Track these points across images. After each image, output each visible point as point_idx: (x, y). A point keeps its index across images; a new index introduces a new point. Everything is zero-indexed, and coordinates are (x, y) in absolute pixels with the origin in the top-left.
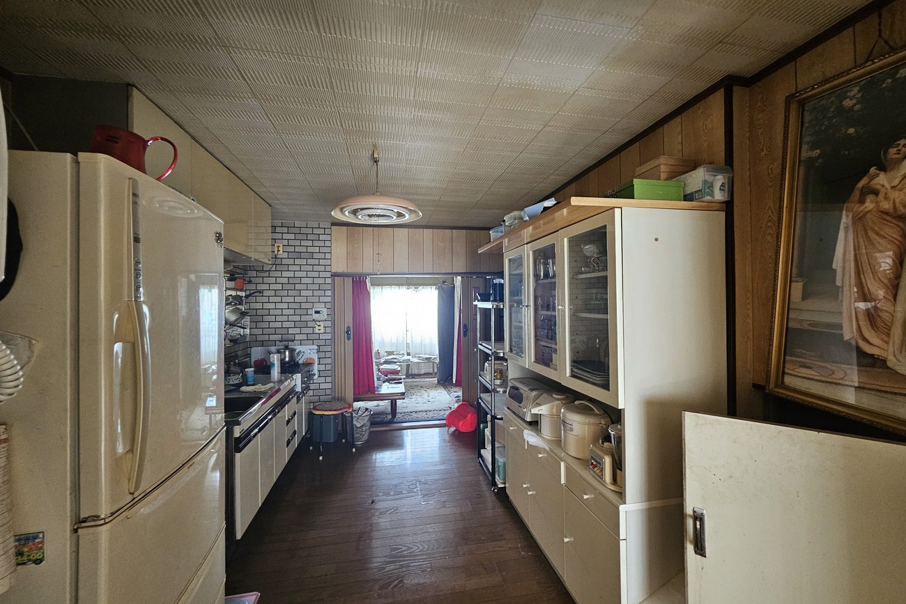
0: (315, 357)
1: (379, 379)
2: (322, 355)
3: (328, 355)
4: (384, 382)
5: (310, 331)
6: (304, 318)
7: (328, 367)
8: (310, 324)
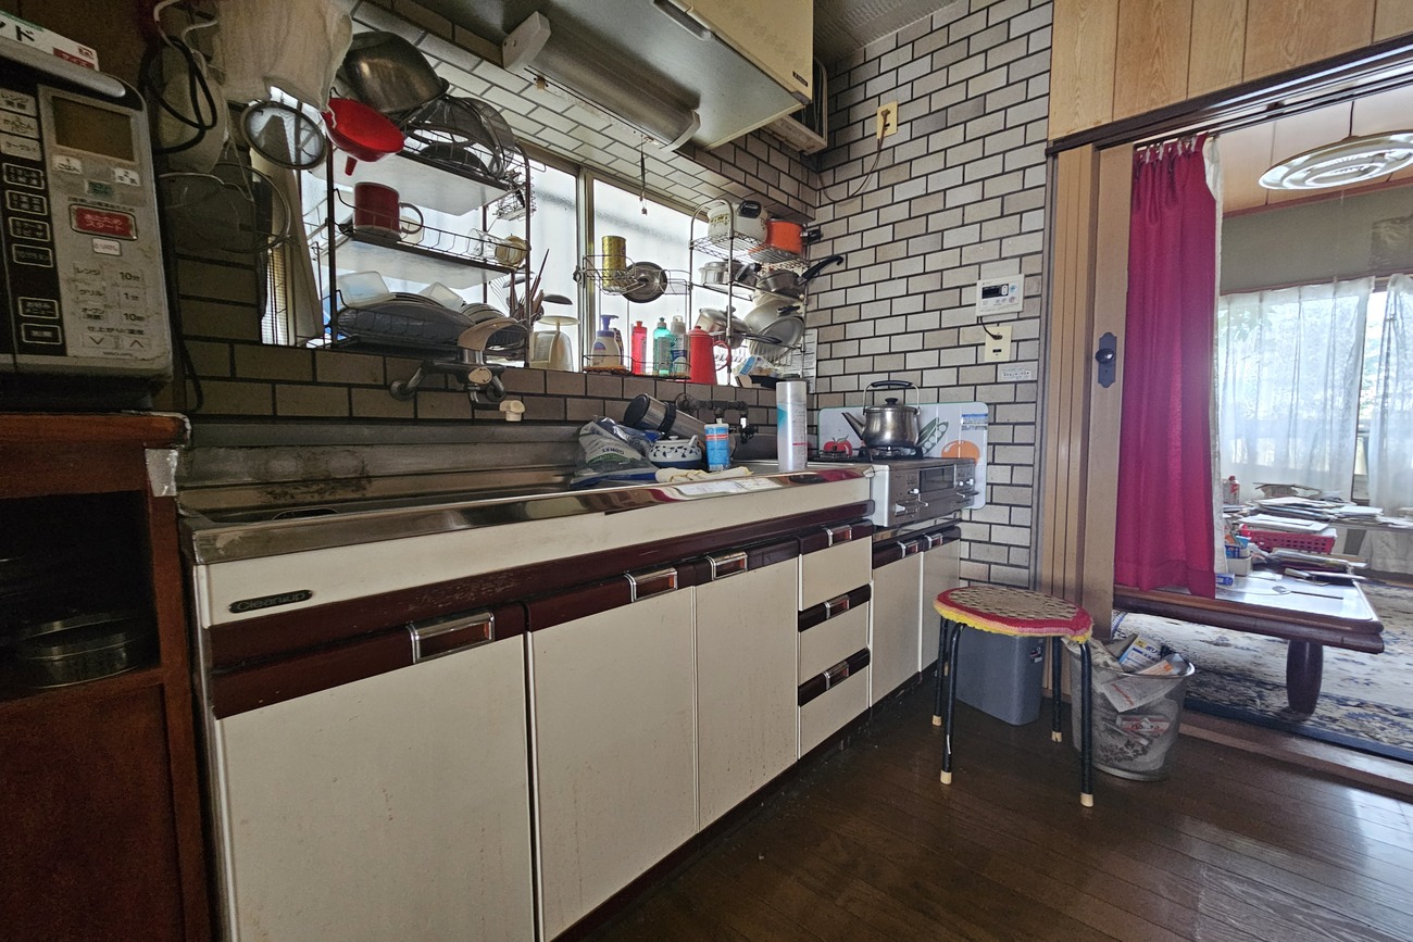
0: (981, 438)
1: (1234, 552)
2: (1004, 434)
3: (1024, 434)
4: (1258, 566)
5: (967, 356)
6: (949, 318)
7: (1023, 476)
8: (968, 336)
